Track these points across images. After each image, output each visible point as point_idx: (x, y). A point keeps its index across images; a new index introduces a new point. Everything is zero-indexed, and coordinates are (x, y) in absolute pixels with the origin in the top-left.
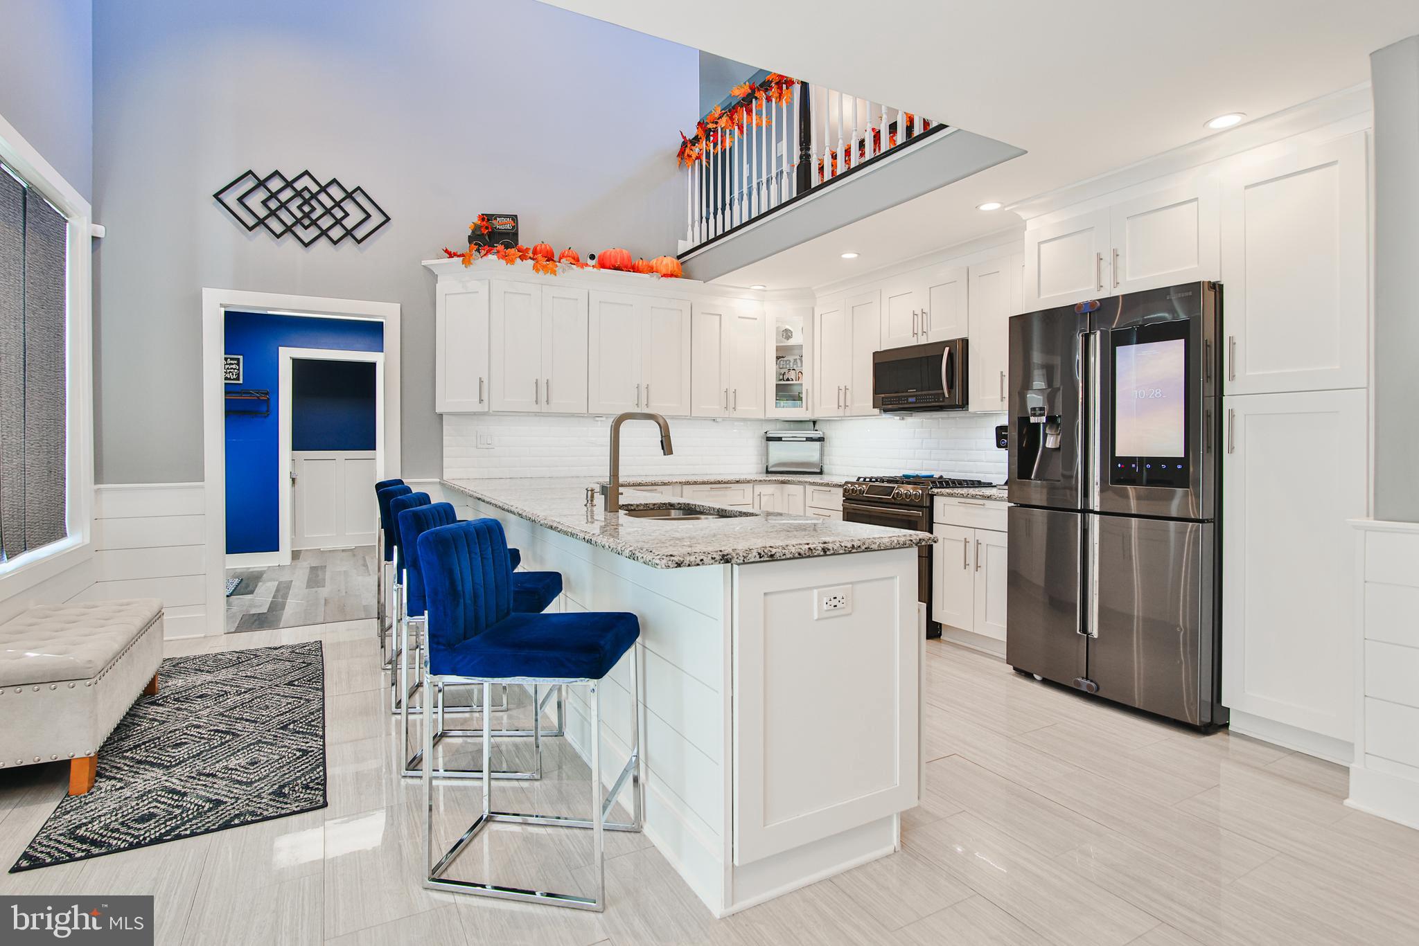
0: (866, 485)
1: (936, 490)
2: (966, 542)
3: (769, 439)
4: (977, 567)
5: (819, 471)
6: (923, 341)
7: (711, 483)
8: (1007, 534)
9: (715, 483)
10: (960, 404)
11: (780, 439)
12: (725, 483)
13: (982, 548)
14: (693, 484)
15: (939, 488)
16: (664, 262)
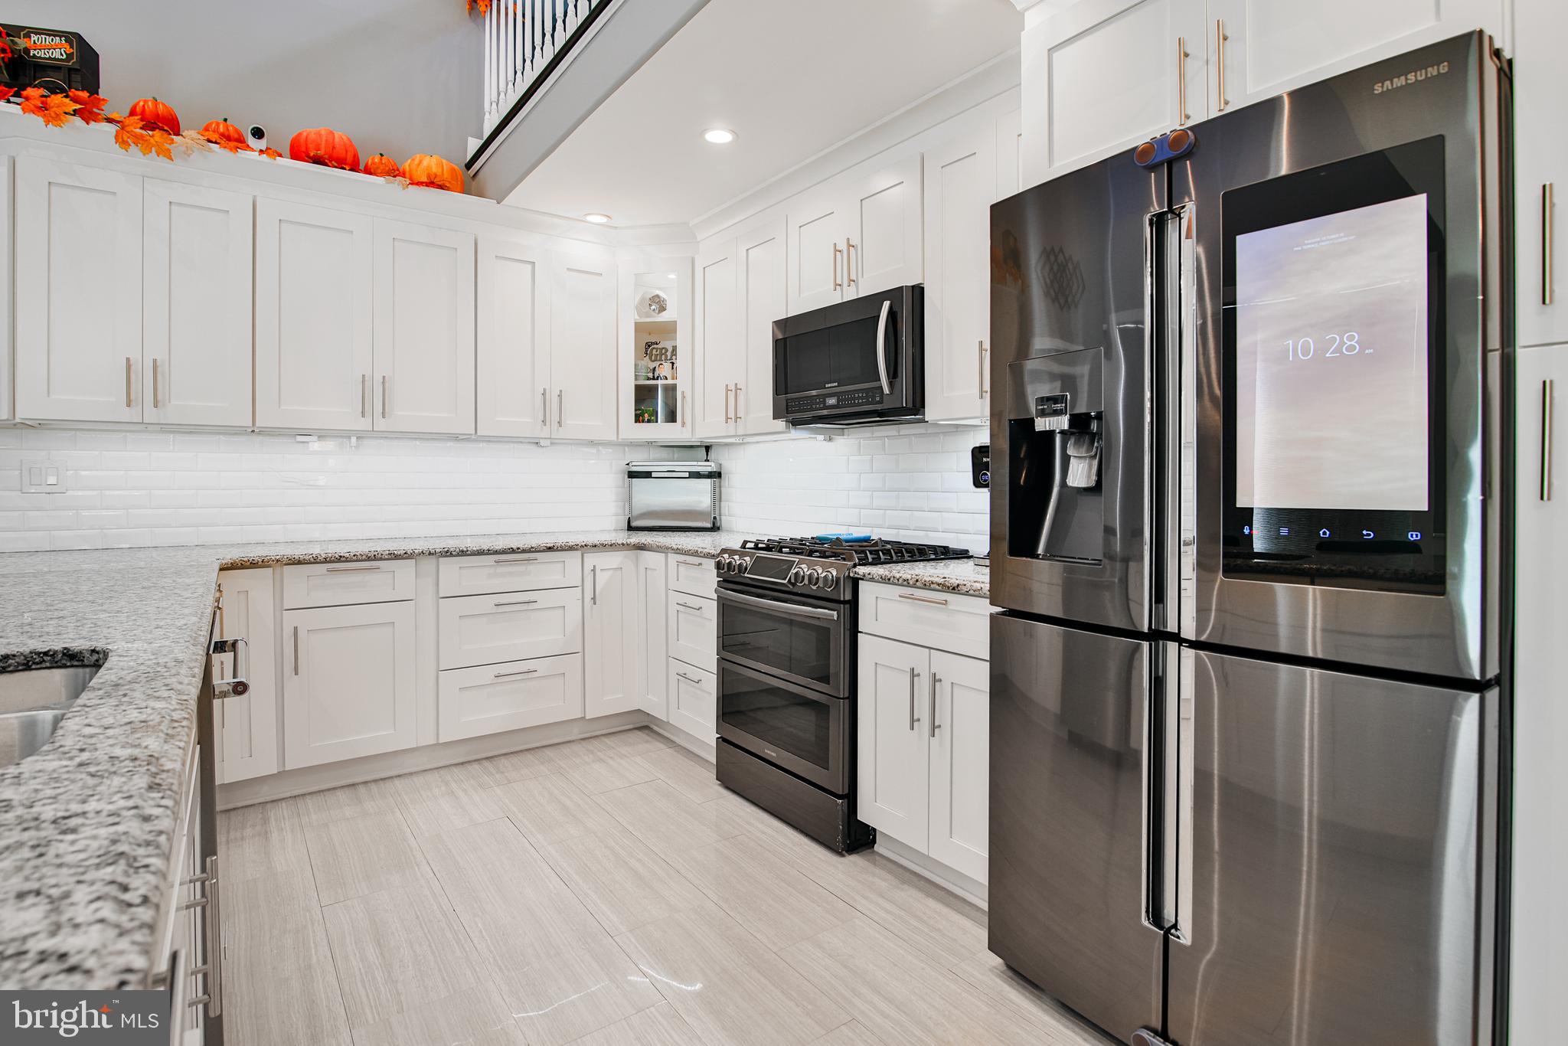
0: (751, 556)
1: (861, 570)
2: (913, 674)
3: (632, 475)
4: (934, 728)
5: (709, 525)
6: (850, 294)
7: (496, 552)
8: (988, 663)
9: (504, 552)
10: (910, 405)
11: (648, 475)
12: (524, 551)
13: (943, 690)
14: (458, 555)
15: (872, 564)
16: (425, 163)
